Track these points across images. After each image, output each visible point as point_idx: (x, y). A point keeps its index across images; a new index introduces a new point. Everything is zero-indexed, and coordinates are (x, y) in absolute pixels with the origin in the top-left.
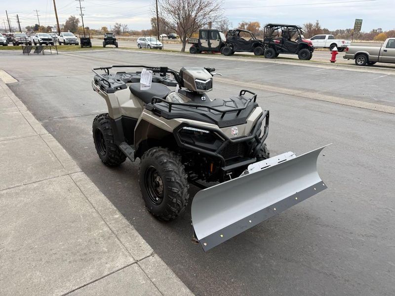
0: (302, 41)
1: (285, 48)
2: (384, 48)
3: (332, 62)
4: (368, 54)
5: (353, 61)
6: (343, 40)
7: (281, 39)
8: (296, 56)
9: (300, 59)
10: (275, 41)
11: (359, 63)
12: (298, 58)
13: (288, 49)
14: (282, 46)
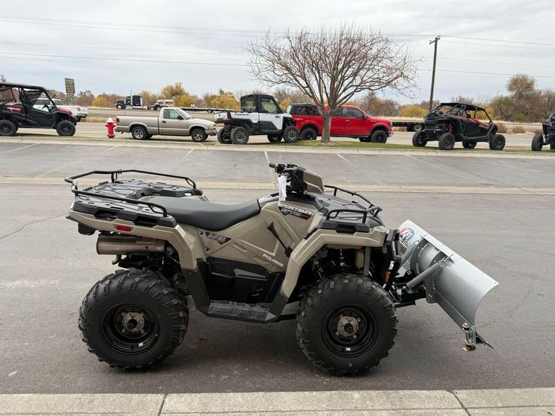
0: (57, 109)
1: (33, 120)
2: (161, 119)
3: (110, 137)
4: (146, 125)
5: (130, 135)
6: (78, 107)
7: (22, 107)
8: (54, 132)
9: (61, 135)
10: (11, 108)
11: (137, 137)
12: (57, 134)
13: (38, 122)
14: (26, 117)
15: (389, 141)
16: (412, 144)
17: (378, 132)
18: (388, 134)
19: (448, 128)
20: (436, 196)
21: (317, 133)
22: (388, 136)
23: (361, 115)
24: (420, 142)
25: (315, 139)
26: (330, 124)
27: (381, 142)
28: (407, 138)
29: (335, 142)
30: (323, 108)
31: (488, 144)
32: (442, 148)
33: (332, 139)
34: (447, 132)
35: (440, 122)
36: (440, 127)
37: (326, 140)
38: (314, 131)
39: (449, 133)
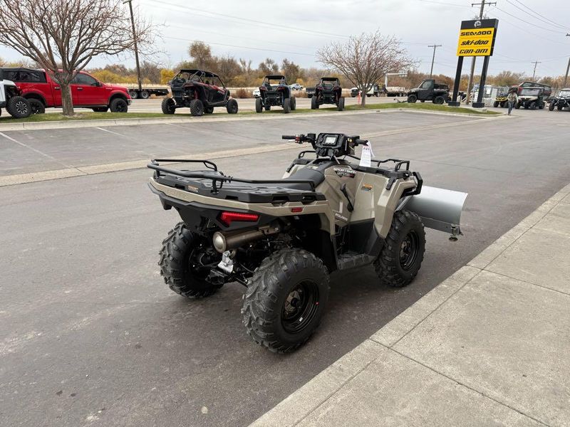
15: (130, 109)
16: (162, 112)
17: (117, 100)
18: (127, 102)
19: (194, 94)
20: (246, 157)
21: (44, 104)
22: (128, 104)
23: (93, 82)
24: (169, 109)
25: (44, 112)
26: (70, 92)
27: (122, 111)
28: (154, 105)
29: (81, 114)
30: (56, 74)
31: (225, 108)
32: (194, 114)
33: (76, 110)
34: (194, 98)
35: (186, 88)
36: (187, 94)
37: (68, 113)
38: (40, 102)
39: (197, 100)
